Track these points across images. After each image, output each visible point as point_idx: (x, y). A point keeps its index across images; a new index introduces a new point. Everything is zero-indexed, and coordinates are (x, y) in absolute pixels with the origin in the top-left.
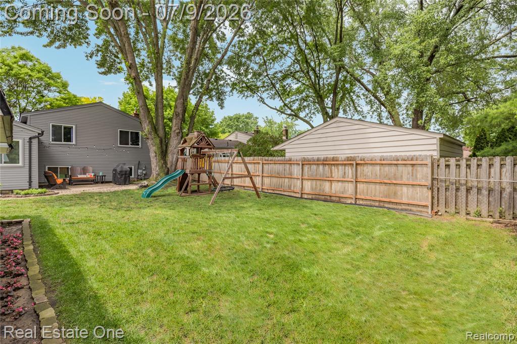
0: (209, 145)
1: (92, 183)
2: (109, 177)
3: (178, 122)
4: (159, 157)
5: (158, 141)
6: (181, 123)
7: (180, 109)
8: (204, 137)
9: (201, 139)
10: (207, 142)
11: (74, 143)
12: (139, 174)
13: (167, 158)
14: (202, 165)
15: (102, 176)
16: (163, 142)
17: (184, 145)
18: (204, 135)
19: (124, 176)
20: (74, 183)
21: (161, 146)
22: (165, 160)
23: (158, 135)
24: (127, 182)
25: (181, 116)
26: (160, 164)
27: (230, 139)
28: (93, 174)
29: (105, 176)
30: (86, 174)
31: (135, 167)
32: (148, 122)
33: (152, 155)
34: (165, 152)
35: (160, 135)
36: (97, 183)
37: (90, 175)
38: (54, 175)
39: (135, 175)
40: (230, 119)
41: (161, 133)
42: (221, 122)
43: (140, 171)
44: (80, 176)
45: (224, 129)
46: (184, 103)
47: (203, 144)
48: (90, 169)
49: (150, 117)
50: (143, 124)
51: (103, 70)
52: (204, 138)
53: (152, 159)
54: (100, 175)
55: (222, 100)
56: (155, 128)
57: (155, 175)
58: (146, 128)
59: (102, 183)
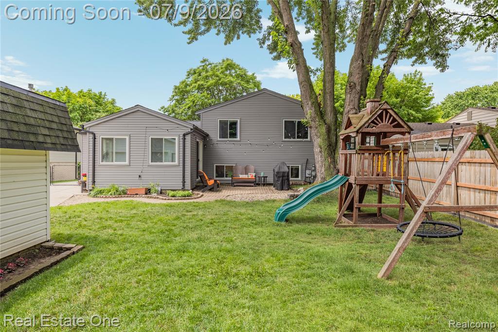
0: (399, 126)
1: (253, 184)
2: (270, 179)
3: (355, 97)
4: (325, 154)
5: (323, 129)
6: (360, 99)
7: (357, 76)
8: (386, 110)
9: (381, 116)
10: (394, 120)
11: (238, 139)
12: (307, 176)
13: (336, 155)
14: (382, 166)
15: (264, 177)
16: (333, 132)
17: (348, 130)
18: (385, 106)
19: (281, 179)
20: (235, 184)
21: (329, 137)
22: (334, 158)
23: (324, 121)
24: (285, 187)
25: (358, 88)
26: (327, 164)
27: (457, 122)
28: (254, 174)
29: (266, 177)
30: (248, 174)
31: (302, 167)
32: (310, 103)
33: (317, 150)
34: (334, 145)
35: (328, 121)
36: (258, 185)
37: (251, 176)
38: (205, 175)
39: (302, 178)
40: (460, 96)
41: (329, 118)
42: (444, 104)
43: (308, 172)
44: (241, 176)
45: (449, 113)
46: (363, 66)
47: (384, 126)
48: (252, 167)
49: (314, 97)
50: (304, 108)
51: (275, 54)
52: (387, 112)
53: (316, 156)
54: (262, 175)
55: (443, 56)
56: (321, 112)
57: (320, 179)
58: (309, 111)
59: (264, 185)
